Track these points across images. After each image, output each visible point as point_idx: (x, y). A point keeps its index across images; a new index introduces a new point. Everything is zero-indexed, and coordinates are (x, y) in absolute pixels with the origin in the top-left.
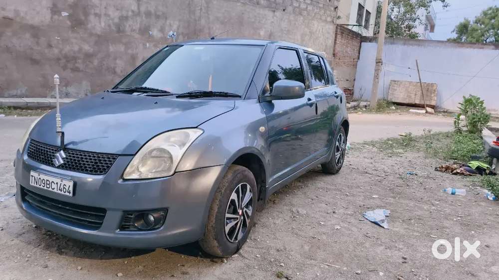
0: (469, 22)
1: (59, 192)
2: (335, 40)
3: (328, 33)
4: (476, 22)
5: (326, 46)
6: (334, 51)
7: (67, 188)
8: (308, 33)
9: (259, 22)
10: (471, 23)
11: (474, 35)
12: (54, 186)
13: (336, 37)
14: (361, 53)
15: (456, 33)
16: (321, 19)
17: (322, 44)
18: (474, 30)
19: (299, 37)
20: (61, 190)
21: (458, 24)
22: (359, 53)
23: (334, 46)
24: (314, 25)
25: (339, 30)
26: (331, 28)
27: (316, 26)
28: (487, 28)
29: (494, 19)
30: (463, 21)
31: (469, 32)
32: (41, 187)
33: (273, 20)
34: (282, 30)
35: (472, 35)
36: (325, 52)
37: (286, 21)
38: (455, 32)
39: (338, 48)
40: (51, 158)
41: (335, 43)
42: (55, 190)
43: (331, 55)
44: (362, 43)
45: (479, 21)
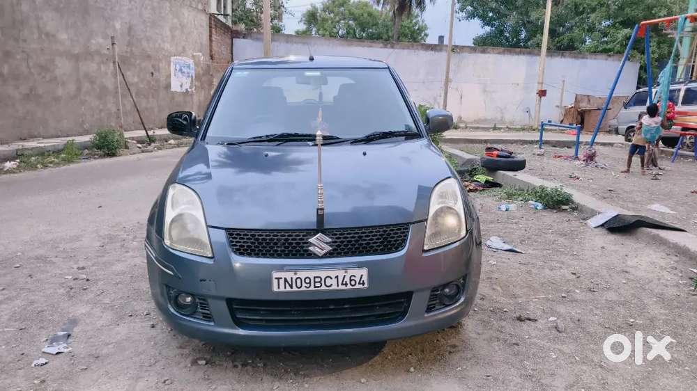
0: (317, 9)
1: (344, 287)
2: (211, 36)
3: (201, 26)
4: (324, 10)
5: (201, 44)
6: (211, 51)
7: (357, 279)
8: (178, 25)
9: (111, 9)
10: (319, 11)
11: (325, 27)
12: (329, 282)
13: (211, 32)
14: (234, 52)
15: (305, 24)
16: (190, 6)
17: (196, 42)
18: (324, 20)
19: (168, 33)
20: (346, 284)
21: (305, 11)
22: (232, 54)
23: (211, 46)
24: (183, 14)
25: (213, 22)
26: (204, 20)
27: (186, 15)
28: (337, 19)
29: (343, 6)
30: (310, 8)
31: (319, 22)
32: (303, 289)
33: (130, 7)
34: (145, 21)
35: (323, 27)
36: (201, 52)
37: (149, 7)
38: (303, 22)
39: (215, 48)
40: (302, 247)
41: (211, 40)
42: (334, 287)
43: (208, 58)
44: (234, 39)
45: (328, 8)
